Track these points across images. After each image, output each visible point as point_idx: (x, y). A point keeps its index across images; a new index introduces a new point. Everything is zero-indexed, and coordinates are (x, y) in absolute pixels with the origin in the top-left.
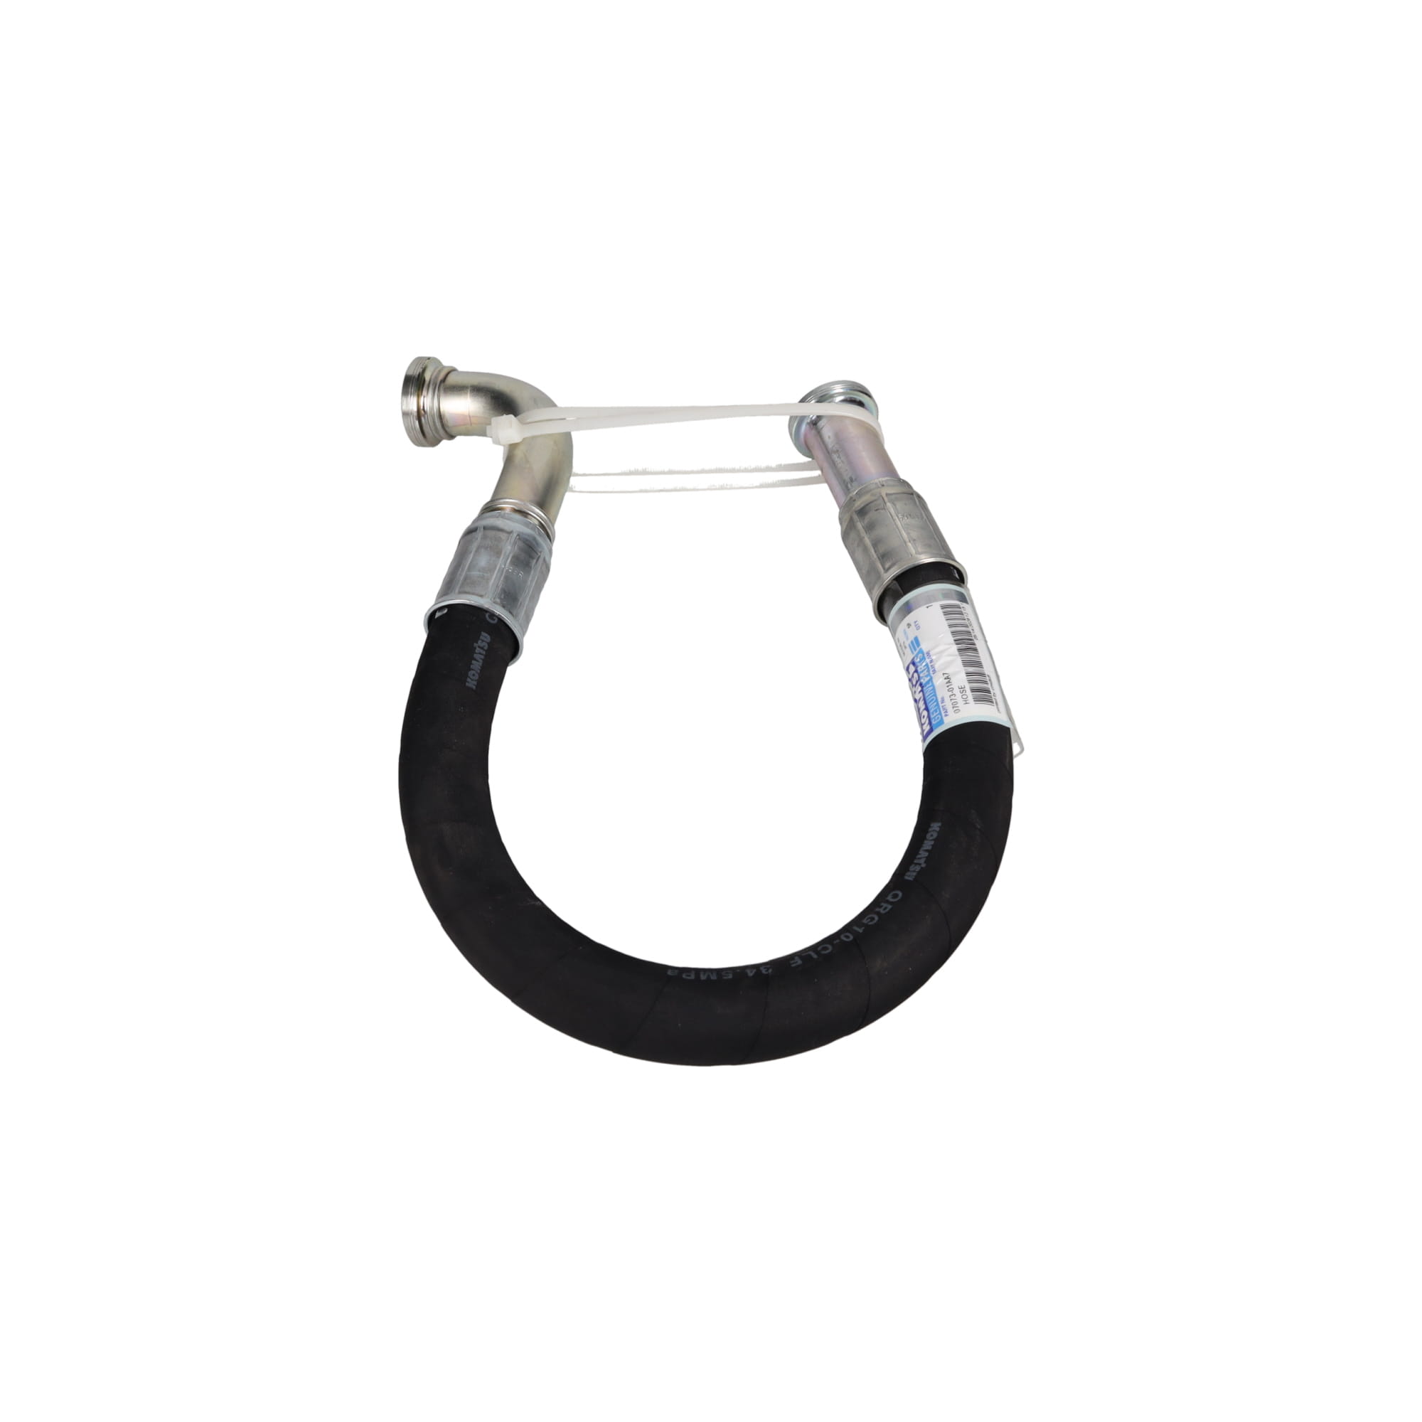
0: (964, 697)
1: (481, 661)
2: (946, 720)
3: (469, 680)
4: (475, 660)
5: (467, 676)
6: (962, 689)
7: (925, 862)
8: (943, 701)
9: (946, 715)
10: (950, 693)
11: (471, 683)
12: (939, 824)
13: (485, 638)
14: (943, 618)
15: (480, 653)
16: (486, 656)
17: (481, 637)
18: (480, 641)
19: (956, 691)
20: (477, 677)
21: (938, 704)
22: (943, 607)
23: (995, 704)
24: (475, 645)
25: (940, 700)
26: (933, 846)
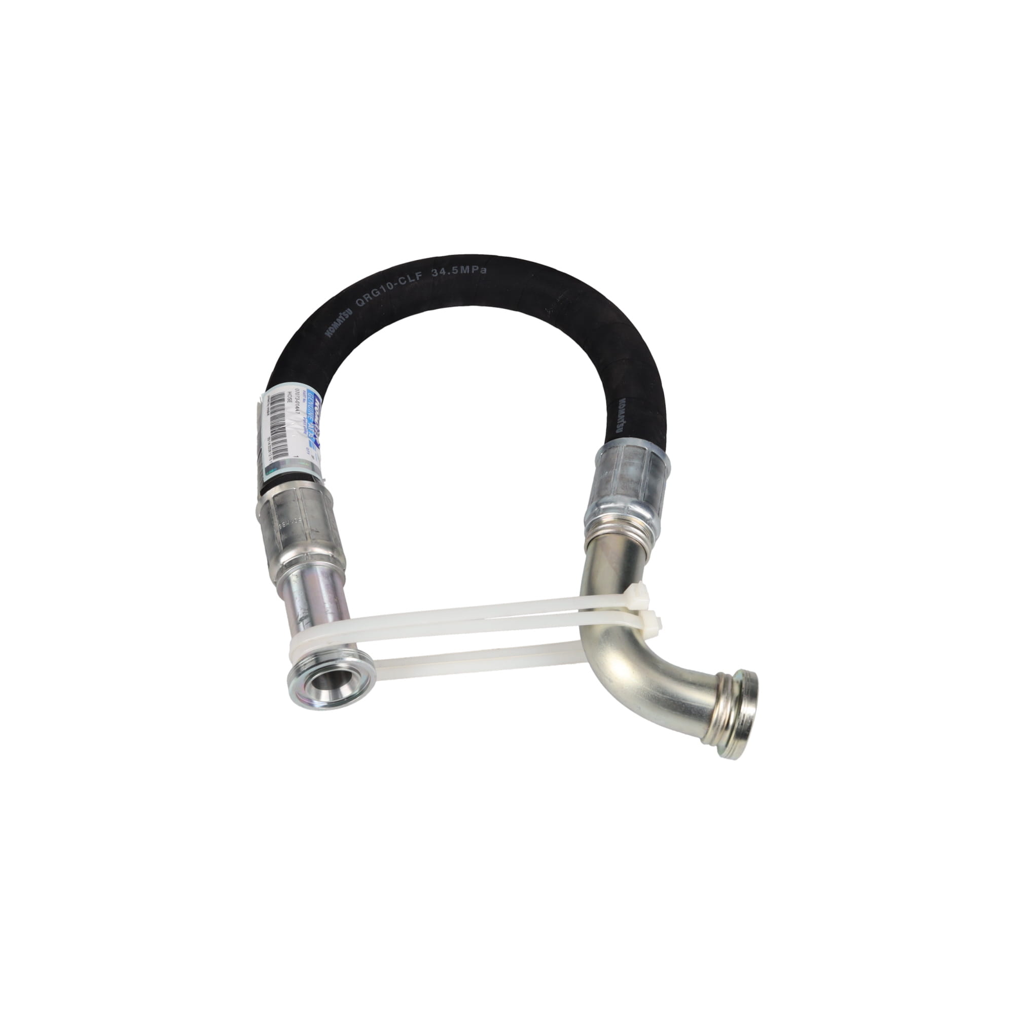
0: (290, 396)
2: (306, 390)
6: (290, 400)
7: (340, 315)
8: (304, 400)
9: (304, 392)
10: (298, 401)
12: (326, 333)
14: (289, 447)
19: (294, 400)
22: (287, 454)
24: (625, 422)
25: (306, 402)
26: (333, 321)
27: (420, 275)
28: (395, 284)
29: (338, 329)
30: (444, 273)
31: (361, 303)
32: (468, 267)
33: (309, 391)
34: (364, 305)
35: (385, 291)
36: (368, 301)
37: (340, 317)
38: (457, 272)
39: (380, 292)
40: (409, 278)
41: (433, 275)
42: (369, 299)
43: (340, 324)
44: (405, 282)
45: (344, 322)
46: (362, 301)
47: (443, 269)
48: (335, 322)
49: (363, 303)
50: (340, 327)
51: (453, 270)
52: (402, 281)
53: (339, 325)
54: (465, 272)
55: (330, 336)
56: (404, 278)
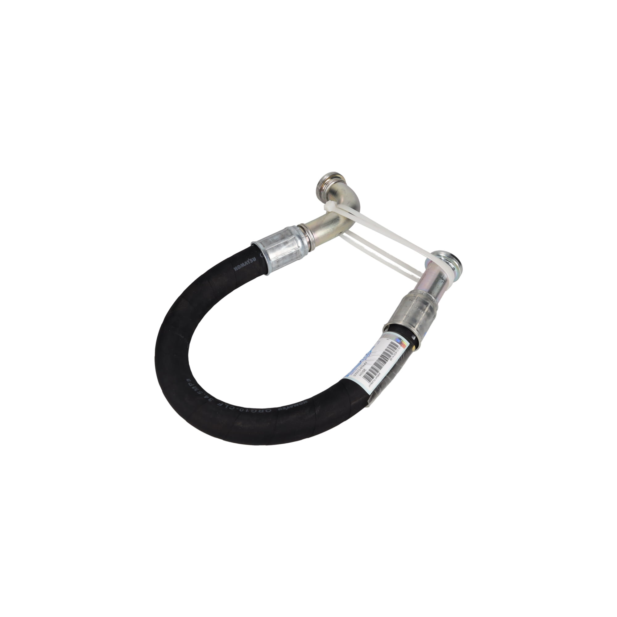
0: (362, 373)
1: (246, 265)
2: (350, 376)
3: (236, 267)
4: (244, 263)
5: (236, 266)
6: (364, 370)
8: (356, 369)
9: (351, 374)
10: (360, 369)
11: (236, 269)
13: (254, 259)
14: (387, 345)
15: (248, 262)
16: (249, 264)
17: (253, 258)
18: (251, 259)
19: (362, 370)
20: (240, 268)
21: (354, 370)
22: (392, 343)
23: (370, 383)
24: (249, 259)
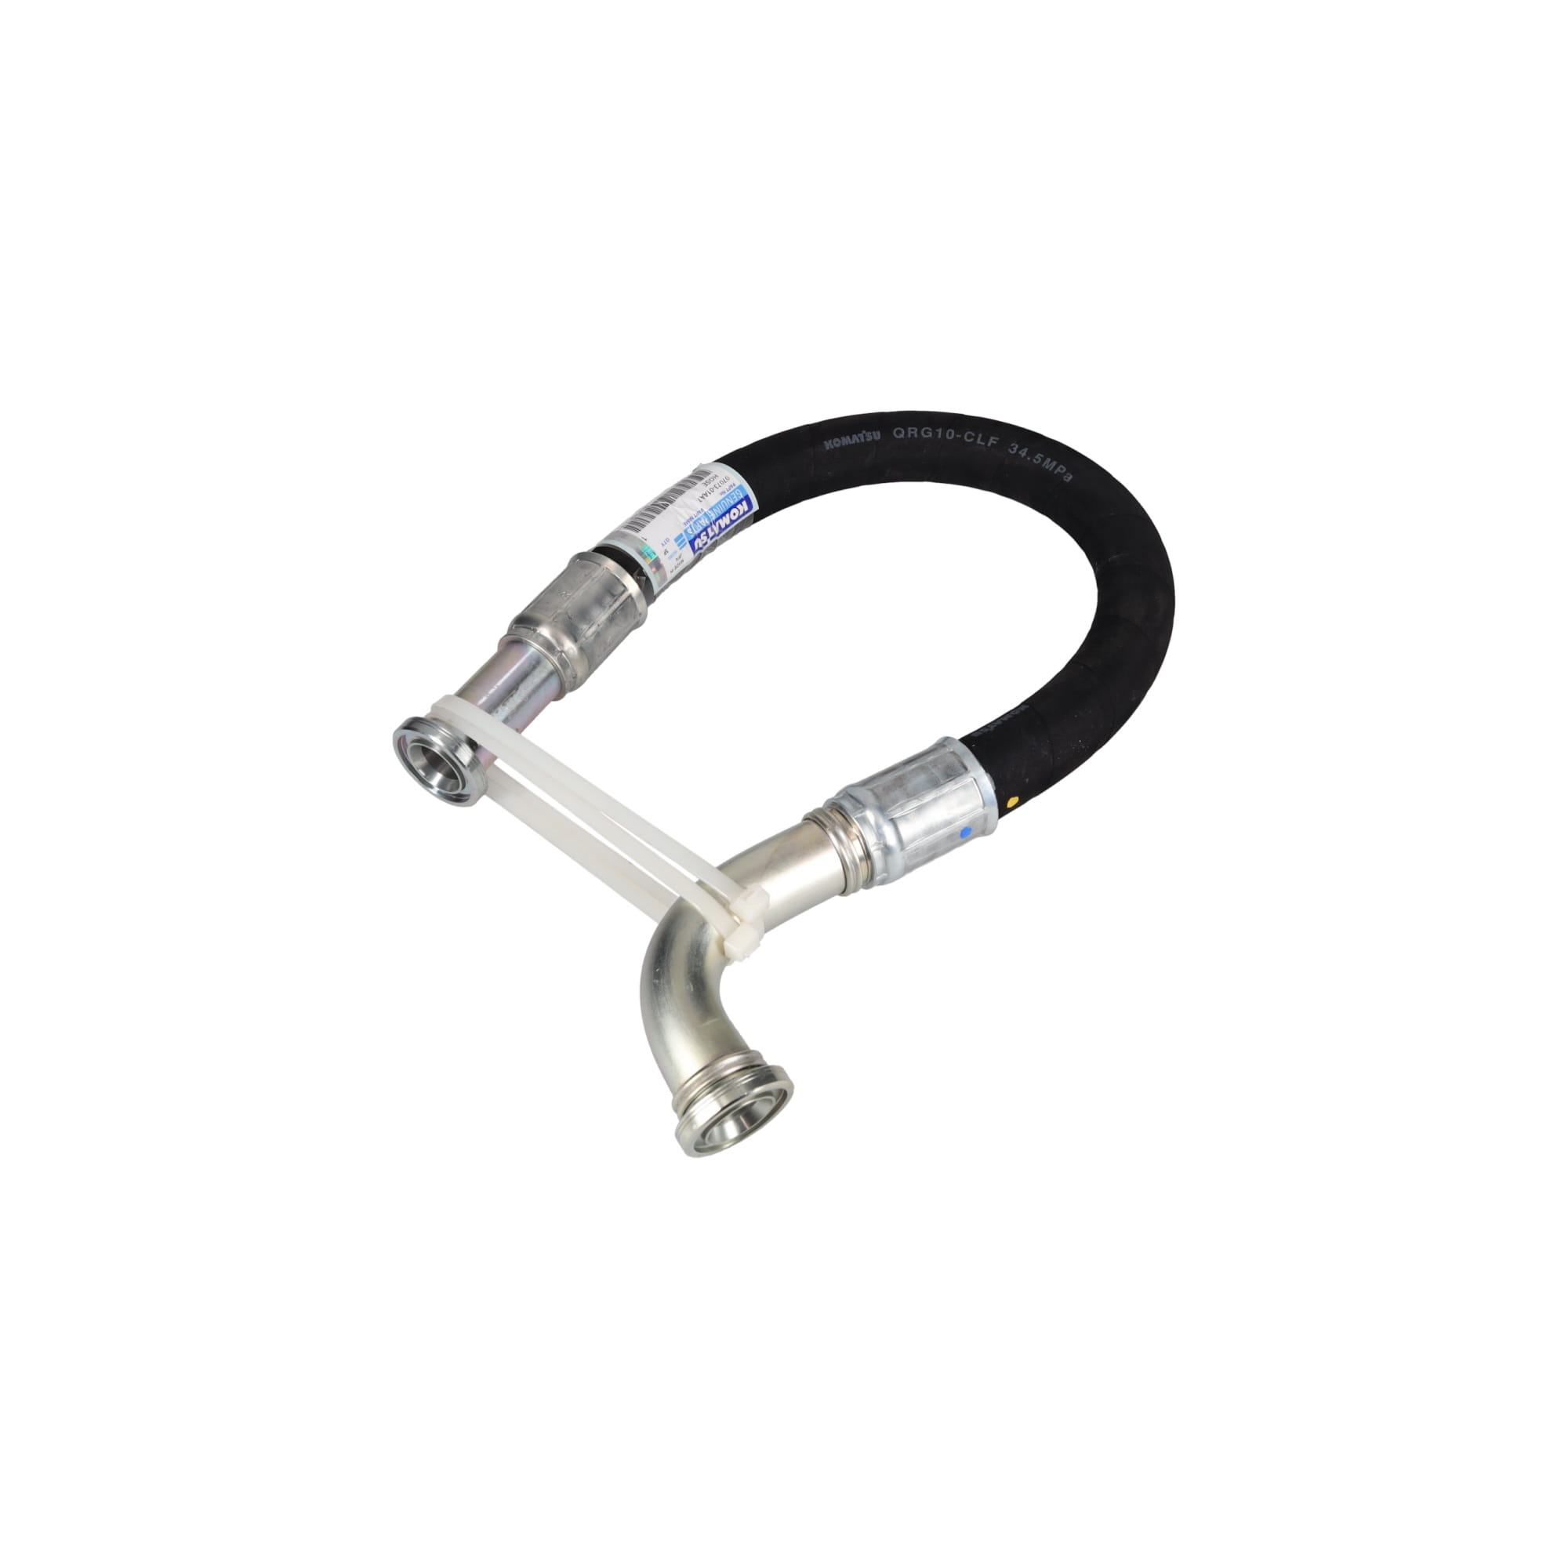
0: (711, 479)
2: (737, 485)
6: (706, 484)
7: (861, 433)
8: (724, 491)
9: (734, 485)
10: (715, 489)
12: (825, 442)
21: (727, 497)
25: (723, 496)
26: (845, 436)
27: (995, 442)
28: (958, 436)
29: (846, 446)
30: (1024, 455)
31: (899, 434)
32: (1054, 463)
33: (741, 487)
34: (902, 439)
35: (940, 436)
36: (909, 436)
37: (859, 435)
38: (1038, 462)
39: (933, 435)
40: (979, 439)
41: (1010, 451)
42: (912, 435)
43: (854, 442)
44: (972, 440)
45: (861, 444)
46: (903, 432)
47: (1026, 450)
48: (848, 437)
49: (902, 436)
50: (850, 446)
51: (1037, 457)
52: (969, 437)
53: (850, 443)
54: (1047, 467)
55: (828, 448)
56: (973, 435)
